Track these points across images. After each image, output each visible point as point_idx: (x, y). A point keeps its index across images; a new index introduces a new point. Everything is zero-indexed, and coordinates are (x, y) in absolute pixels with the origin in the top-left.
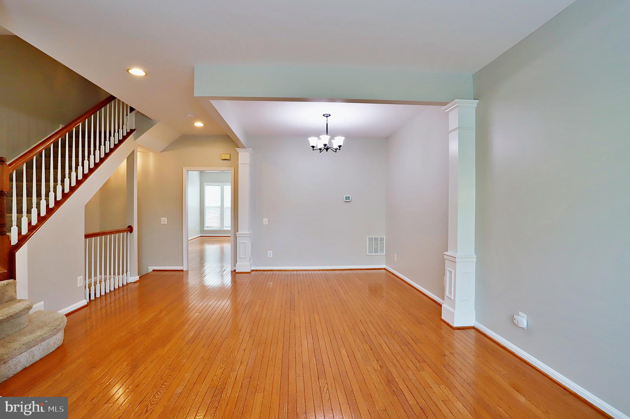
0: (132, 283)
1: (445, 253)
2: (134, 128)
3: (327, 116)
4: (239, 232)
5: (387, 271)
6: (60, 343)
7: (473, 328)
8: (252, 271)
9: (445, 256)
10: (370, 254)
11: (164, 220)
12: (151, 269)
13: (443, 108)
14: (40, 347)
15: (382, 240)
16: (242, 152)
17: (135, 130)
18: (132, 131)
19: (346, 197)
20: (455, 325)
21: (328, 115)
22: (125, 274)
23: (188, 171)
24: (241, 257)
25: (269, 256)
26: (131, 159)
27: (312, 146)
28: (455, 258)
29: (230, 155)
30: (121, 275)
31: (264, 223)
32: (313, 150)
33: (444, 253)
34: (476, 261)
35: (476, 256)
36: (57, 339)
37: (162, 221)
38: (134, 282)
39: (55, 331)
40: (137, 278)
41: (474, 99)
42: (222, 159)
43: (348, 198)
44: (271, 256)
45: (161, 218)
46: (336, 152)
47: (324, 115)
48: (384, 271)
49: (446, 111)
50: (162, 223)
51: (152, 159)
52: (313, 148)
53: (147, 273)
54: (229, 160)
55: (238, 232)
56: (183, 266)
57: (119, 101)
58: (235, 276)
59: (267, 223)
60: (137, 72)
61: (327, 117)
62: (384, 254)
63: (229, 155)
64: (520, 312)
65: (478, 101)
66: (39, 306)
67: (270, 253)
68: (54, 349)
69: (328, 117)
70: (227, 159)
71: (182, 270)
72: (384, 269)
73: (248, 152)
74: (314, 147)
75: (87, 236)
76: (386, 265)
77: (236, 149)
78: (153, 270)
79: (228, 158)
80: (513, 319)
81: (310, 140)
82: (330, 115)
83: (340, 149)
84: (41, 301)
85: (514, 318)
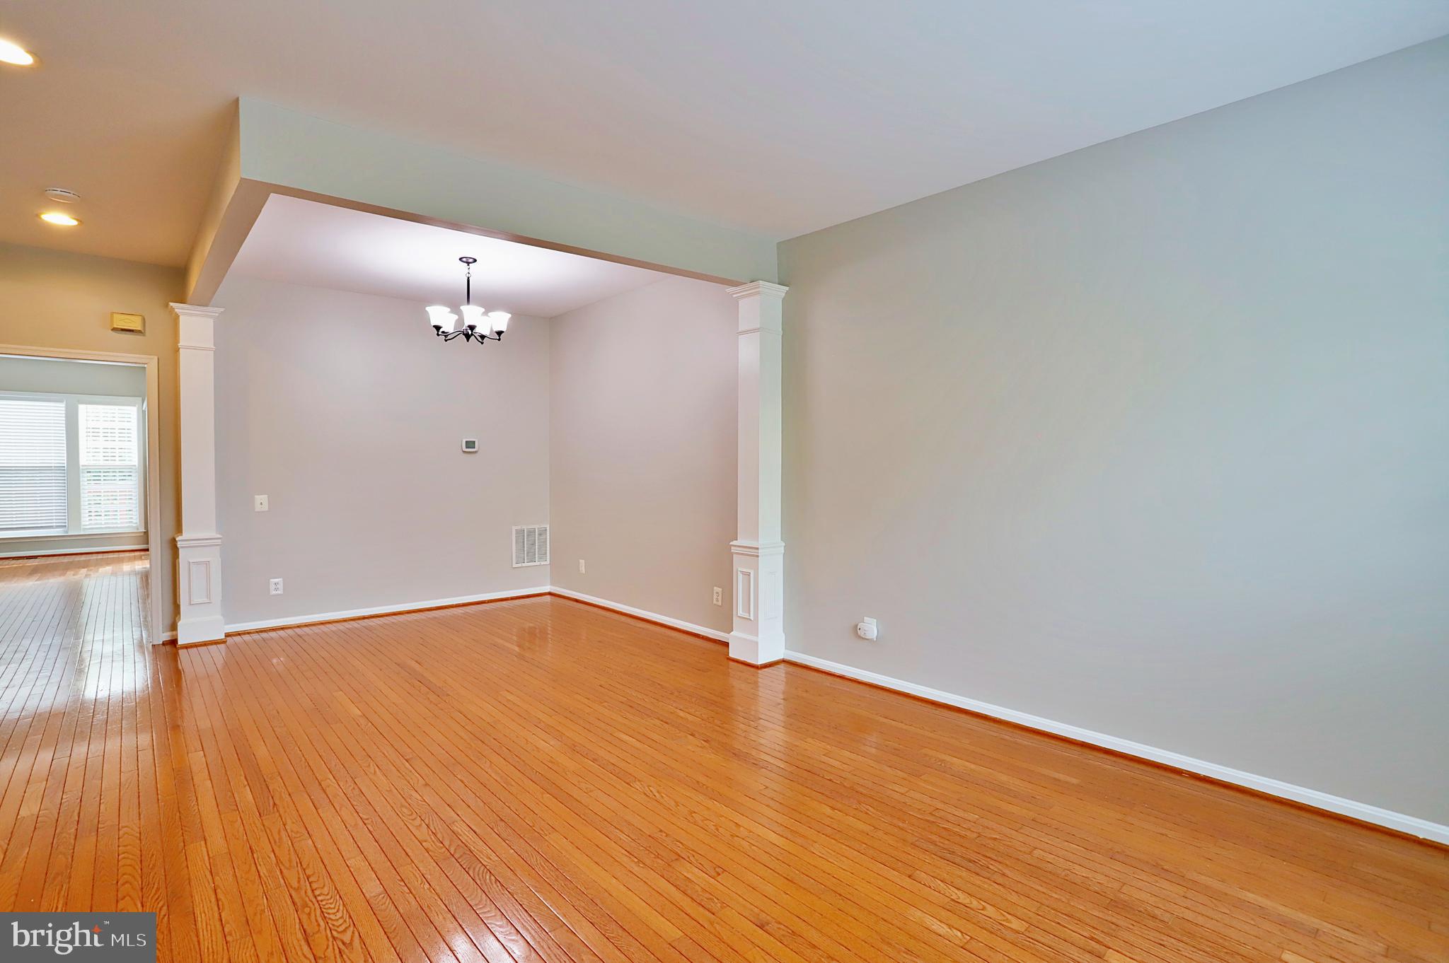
1: (734, 543)
3: (469, 261)
5: (553, 597)
7: (784, 661)
8: (228, 635)
9: (732, 548)
10: (520, 565)
13: (730, 289)
15: (543, 532)
16: (191, 315)
19: (466, 442)
20: (760, 662)
21: (471, 260)
24: (195, 601)
25: (273, 592)
27: (434, 326)
28: (757, 549)
29: (145, 320)
31: (258, 508)
33: (731, 543)
34: (783, 551)
35: (784, 544)
41: (779, 284)
42: (114, 329)
43: (470, 444)
44: (281, 592)
47: (461, 259)
48: (548, 598)
49: (734, 296)
52: (440, 333)
54: (139, 332)
55: (182, 535)
58: (175, 657)
59: (265, 507)
61: (468, 263)
62: (548, 562)
63: (140, 317)
64: (865, 618)
65: (787, 288)
67: (276, 585)
69: (470, 265)
70: (130, 330)
72: (550, 594)
73: (211, 317)
76: (551, 585)
77: (171, 304)
79: (135, 324)
80: (856, 628)
81: (428, 312)
82: (475, 261)
83: (499, 340)
85: (859, 627)
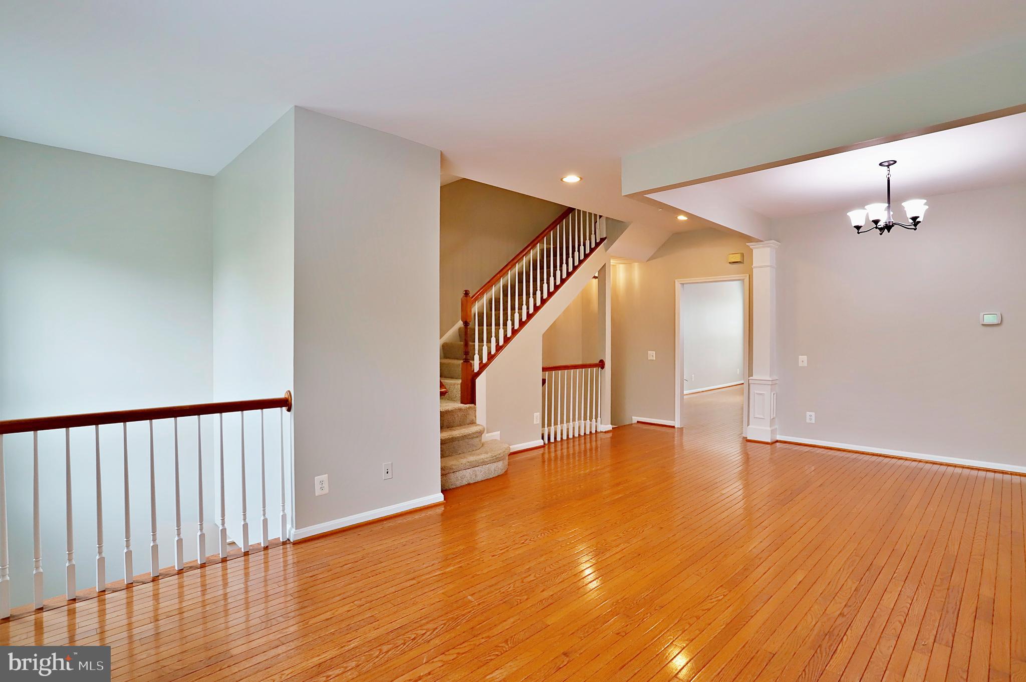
0: (603, 432)
2: (605, 236)
3: (890, 164)
4: (754, 377)
6: (500, 472)
8: (777, 441)
11: (652, 355)
12: (635, 419)
14: (482, 470)
16: (757, 247)
17: (606, 238)
18: (602, 240)
22: (594, 419)
23: (683, 284)
24: (757, 416)
25: (808, 421)
26: (602, 275)
29: (743, 255)
30: (588, 420)
31: (801, 364)
32: (858, 233)
36: (498, 468)
37: (649, 356)
38: (605, 432)
39: (496, 459)
40: (609, 427)
42: (730, 263)
44: (813, 421)
45: (649, 352)
46: (915, 229)
47: (881, 163)
50: (649, 359)
51: (637, 271)
52: (858, 230)
53: (630, 423)
54: (740, 262)
55: (752, 376)
56: (674, 421)
57: (579, 211)
58: (746, 446)
59: (805, 364)
60: (572, 179)
61: (888, 166)
63: (740, 254)
66: (496, 435)
67: (810, 416)
68: (494, 476)
69: (890, 167)
70: (737, 262)
71: (673, 427)
73: (769, 247)
74: (861, 227)
75: (544, 369)
77: (747, 245)
78: (638, 422)
79: (737, 258)
81: (850, 217)
82: (895, 162)
84: (496, 431)
